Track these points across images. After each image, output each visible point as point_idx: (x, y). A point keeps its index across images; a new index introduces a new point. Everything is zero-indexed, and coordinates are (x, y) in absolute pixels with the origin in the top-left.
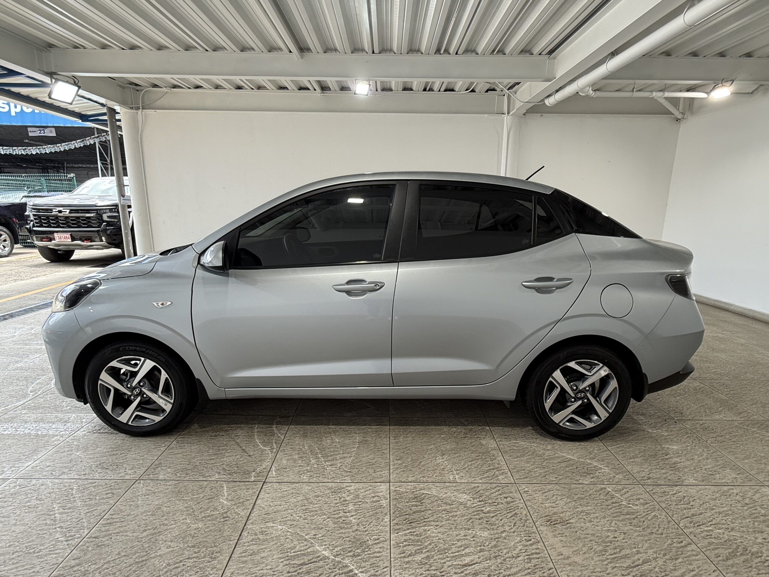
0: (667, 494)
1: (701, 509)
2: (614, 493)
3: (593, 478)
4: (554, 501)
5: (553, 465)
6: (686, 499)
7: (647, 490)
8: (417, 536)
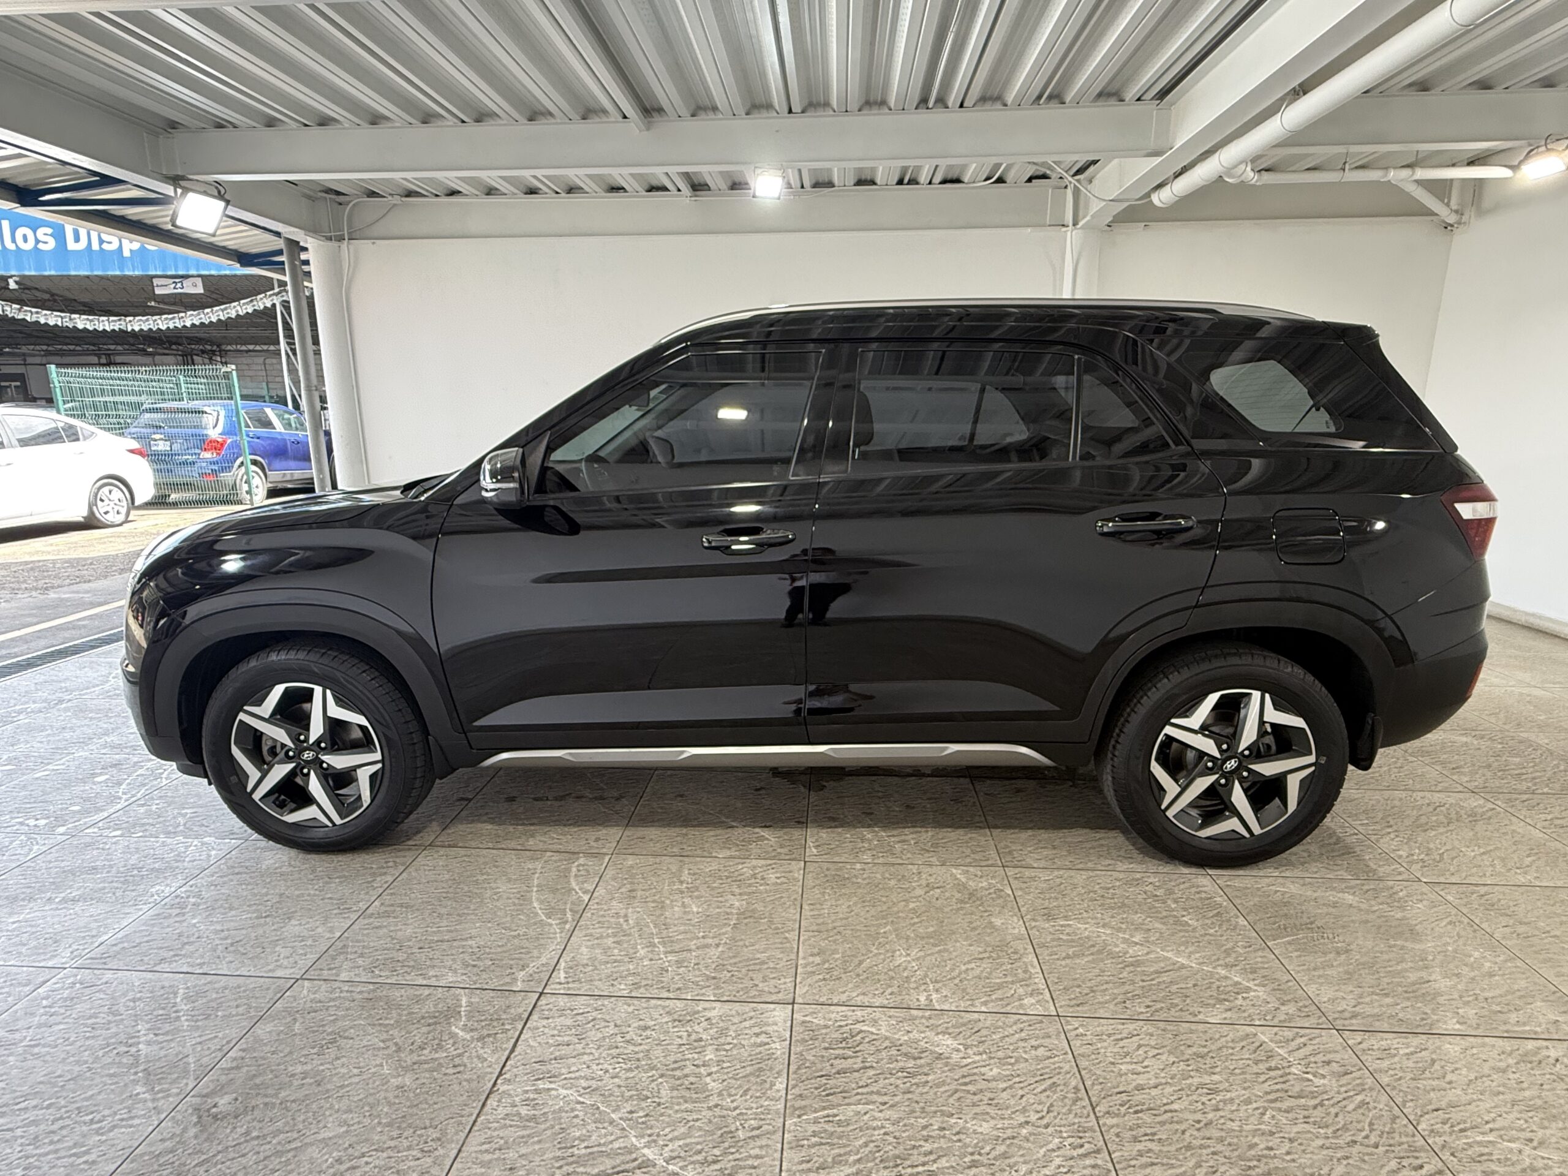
0: (1393, 1051)
1: (1470, 1091)
2: (1273, 1045)
3: (1227, 1010)
4: (1141, 1059)
5: (1144, 978)
6: (1437, 1066)
7: (1350, 1042)
8: (839, 1123)
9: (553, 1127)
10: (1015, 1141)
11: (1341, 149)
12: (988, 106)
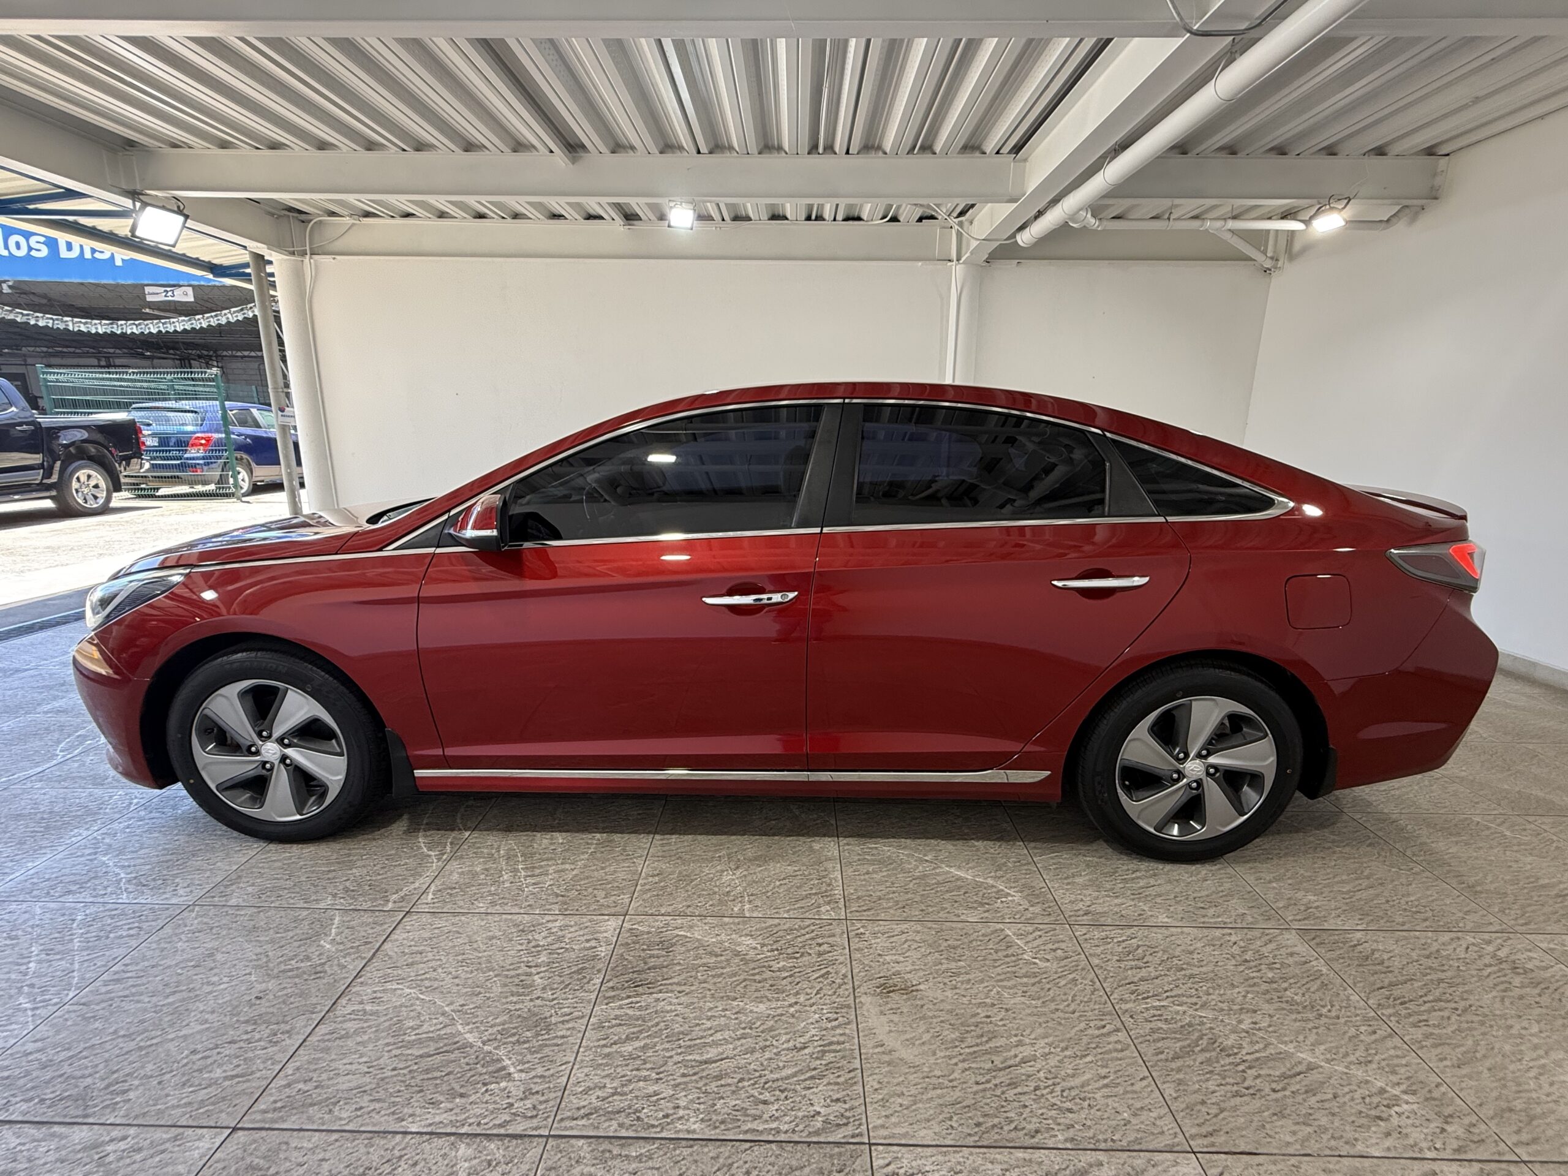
0: (1109, 941)
1: (1160, 969)
2: (1015, 937)
3: (988, 911)
4: (904, 951)
5: (926, 888)
6: (1140, 950)
7: (1077, 934)
8: (640, 1009)
9: (391, 1019)
10: (783, 1018)
11: (1167, 203)
12: (873, 154)
